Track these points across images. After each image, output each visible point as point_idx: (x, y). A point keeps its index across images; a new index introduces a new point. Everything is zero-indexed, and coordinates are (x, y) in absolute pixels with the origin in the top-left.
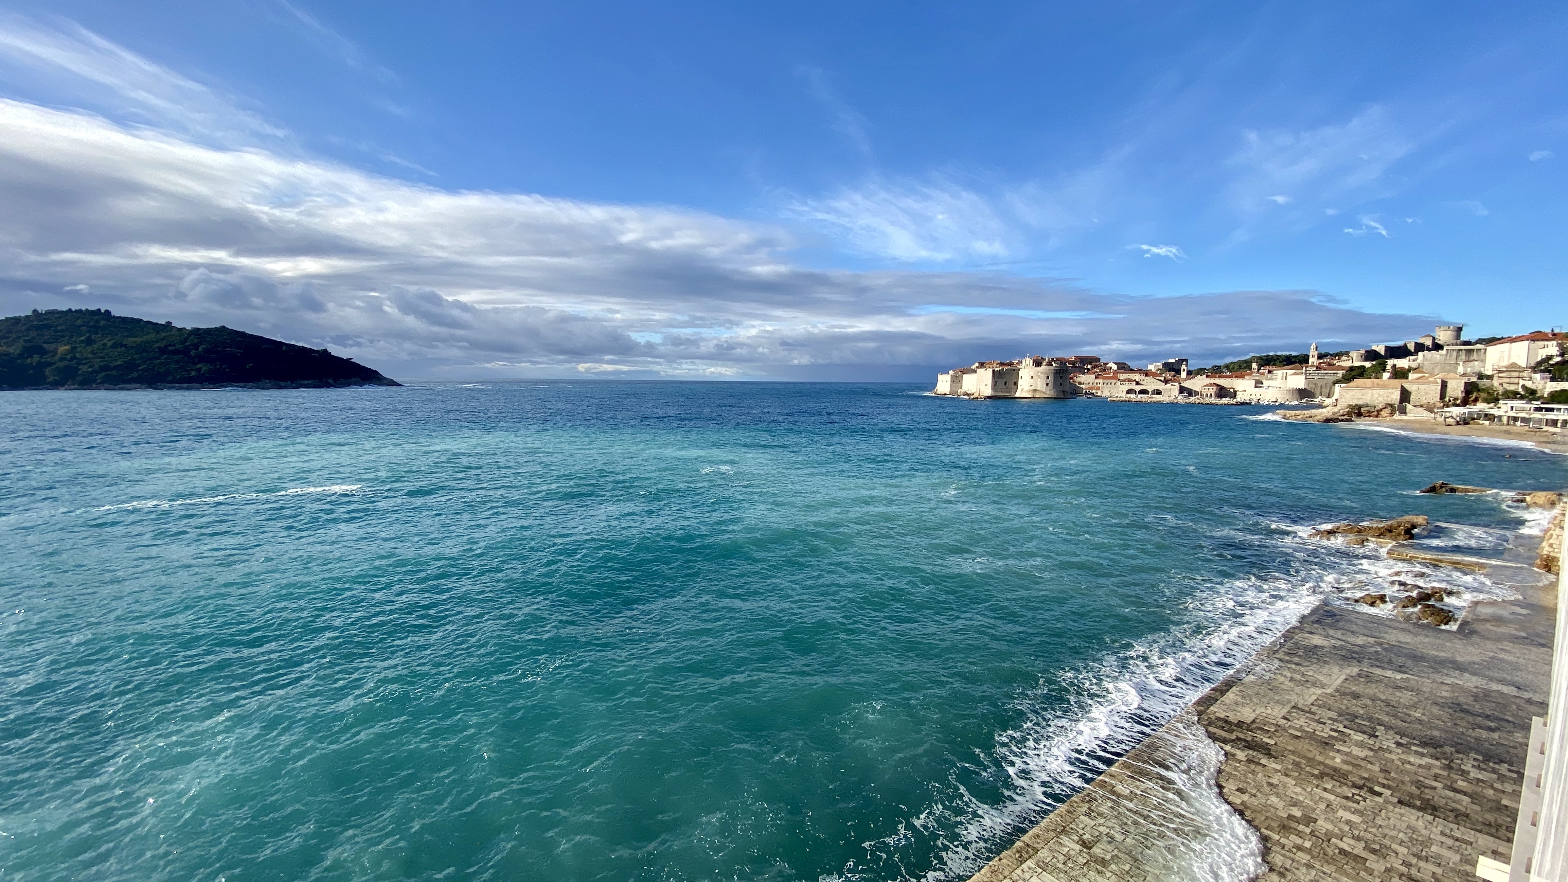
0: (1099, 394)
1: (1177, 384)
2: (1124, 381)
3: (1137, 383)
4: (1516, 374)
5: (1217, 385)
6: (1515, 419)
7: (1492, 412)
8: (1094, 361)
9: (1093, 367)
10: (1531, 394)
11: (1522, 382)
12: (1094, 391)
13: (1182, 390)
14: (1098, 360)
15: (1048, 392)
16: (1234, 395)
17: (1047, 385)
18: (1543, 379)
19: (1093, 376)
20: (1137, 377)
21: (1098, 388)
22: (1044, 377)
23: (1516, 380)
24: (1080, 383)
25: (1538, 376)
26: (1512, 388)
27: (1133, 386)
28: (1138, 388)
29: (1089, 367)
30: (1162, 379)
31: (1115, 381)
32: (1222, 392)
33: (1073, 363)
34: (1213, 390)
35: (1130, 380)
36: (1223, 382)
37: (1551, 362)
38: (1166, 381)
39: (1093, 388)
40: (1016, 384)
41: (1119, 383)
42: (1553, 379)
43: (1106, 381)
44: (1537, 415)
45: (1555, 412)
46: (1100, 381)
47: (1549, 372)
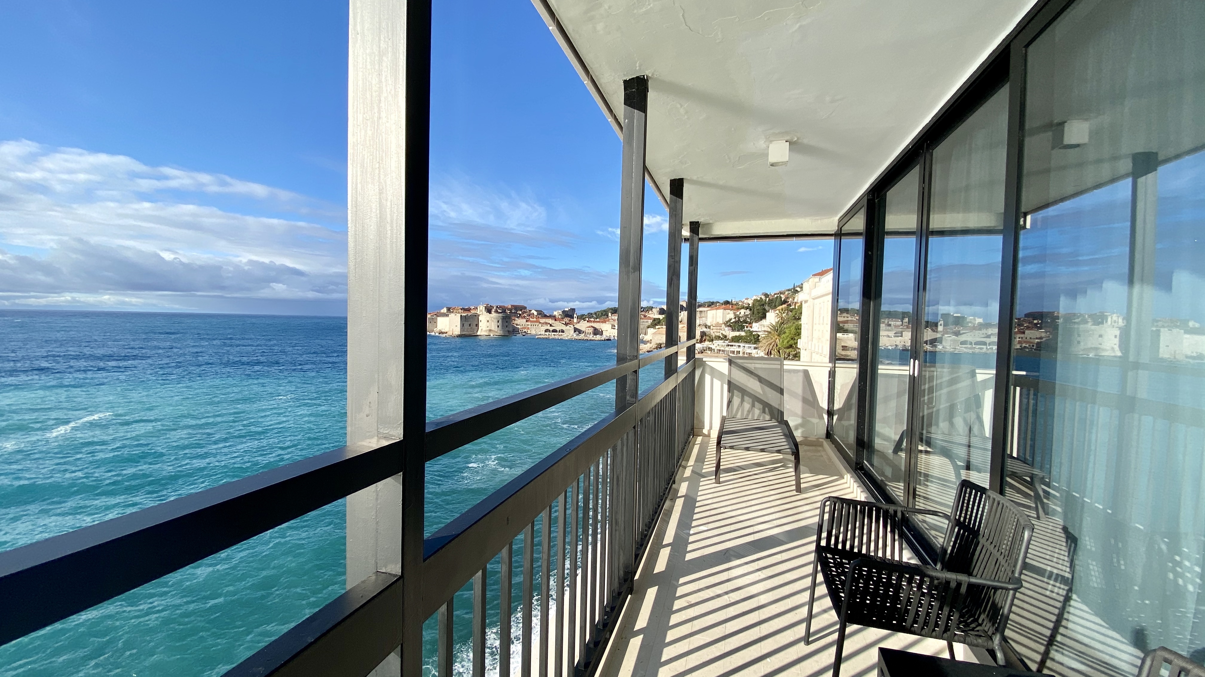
0: (529, 332)
1: (572, 326)
2: (543, 324)
3: (551, 325)
4: (719, 328)
5: (593, 327)
6: (720, 350)
7: (711, 346)
8: (522, 308)
9: (523, 313)
10: (725, 338)
11: (721, 332)
12: (526, 330)
13: (576, 330)
14: (525, 308)
15: (499, 332)
16: (601, 333)
17: (498, 326)
18: (728, 330)
19: (525, 320)
20: (550, 321)
21: (528, 328)
22: (496, 321)
23: (719, 331)
24: (517, 325)
25: (727, 329)
26: (718, 334)
27: (548, 327)
28: (551, 329)
29: (520, 312)
30: (564, 323)
31: (538, 324)
32: (596, 332)
33: (510, 310)
34: (591, 330)
35: (546, 323)
36: (596, 325)
37: (731, 321)
38: (566, 324)
39: (525, 328)
40: (477, 325)
41: (540, 325)
42: (733, 330)
43: (533, 324)
44: (727, 349)
45: (734, 347)
46: (529, 323)
47: (731, 326)
